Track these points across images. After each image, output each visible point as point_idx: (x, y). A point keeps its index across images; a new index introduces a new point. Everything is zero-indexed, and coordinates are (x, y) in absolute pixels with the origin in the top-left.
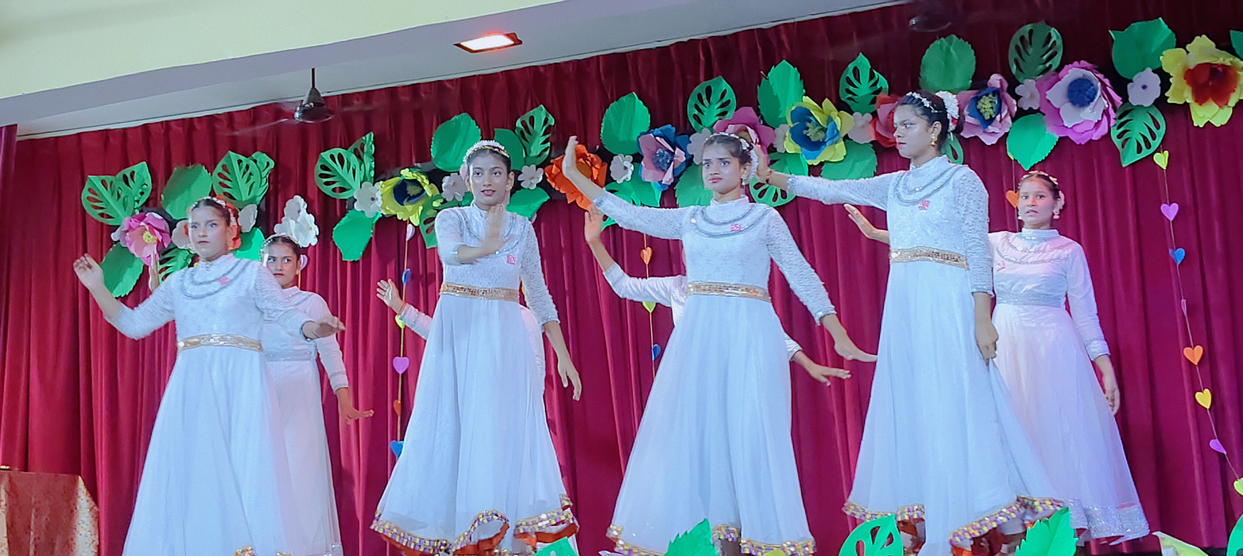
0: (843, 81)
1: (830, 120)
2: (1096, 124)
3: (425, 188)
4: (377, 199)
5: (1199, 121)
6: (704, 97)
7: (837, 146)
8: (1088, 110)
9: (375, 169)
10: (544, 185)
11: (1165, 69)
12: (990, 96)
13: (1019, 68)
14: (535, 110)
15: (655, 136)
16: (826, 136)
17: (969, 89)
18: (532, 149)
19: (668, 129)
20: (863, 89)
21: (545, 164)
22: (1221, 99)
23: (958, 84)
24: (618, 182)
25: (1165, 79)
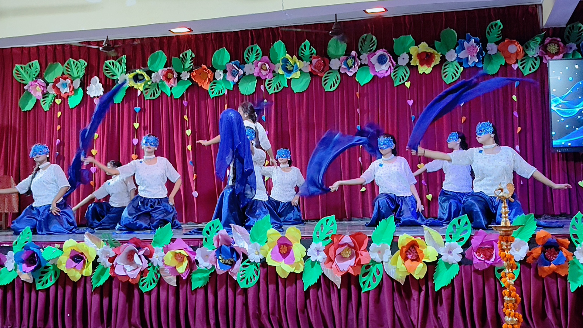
0: (300, 49)
1: (295, 63)
2: (386, 71)
3: (145, 77)
4: (127, 80)
5: (421, 72)
6: (250, 51)
7: (297, 72)
8: (384, 66)
9: (126, 69)
10: (190, 79)
11: (411, 53)
12: (351, 58)
13: (361, 49)
14: (188, 51)
15: (232, 64)
16: (294, 69)
17: (344, 56)
18: (186, 65)
19: (237, 62)
20: (307, 53)
21: (191, 71)
22: (429, 64)
23: (340, 54)
24: (218, 79)
25: (410, 57)
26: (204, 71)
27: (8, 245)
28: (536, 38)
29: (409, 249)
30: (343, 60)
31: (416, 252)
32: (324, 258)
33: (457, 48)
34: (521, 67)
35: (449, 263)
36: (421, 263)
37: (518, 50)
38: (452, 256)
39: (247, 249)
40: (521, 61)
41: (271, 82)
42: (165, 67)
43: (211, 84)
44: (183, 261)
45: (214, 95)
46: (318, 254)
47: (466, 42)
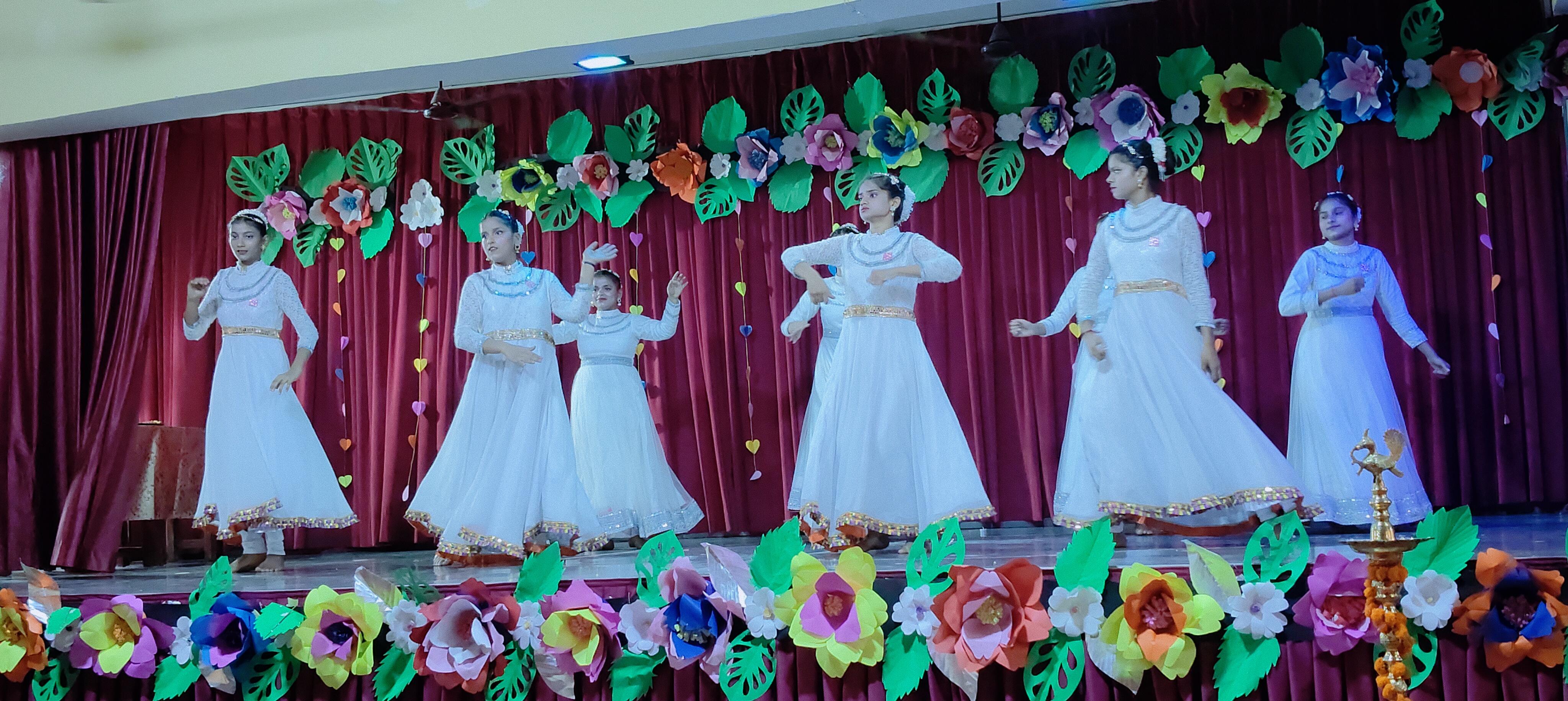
0: (920, 93)
1: (908, 128)
3: (541, 177)
4: (498, 186)
5: (1232, 139)
6: (796, 103)
7: (914, 152)
8: (1135, 127)
9: (496, 158)
10: (649, 178)
11: (1204, 93)
12: (1051, 112)
13: (1076, 86)
14: (642, 109)
15: (751, 138)
16: (904, 144)
17: (1032, 106)
18: (639, 144)
19: (763, 132)
20: (938, 101)
21: (650, 159)
22: (1252, 120)
23: (1022, 101)
24: (717, 178)
25: (1204, 101)
26: (684, 157)
27: (178, 603)
28: (1532, 44)
29: (1150, 603)
30: (1029, 118)
31: (1168, 610)
32: (934, 628)
33: (1324, 77)
34: (1495, 120)
35: (1255, 639)
36: (1179, 639)
37: (1485, 75)
38: (1261, 617)
39: (743, 605)
40: (1496, 104)
41: (849, 179)
42: (589, 151)
43: (702, 189)
44: (587, 638)
45: (709, 215)
46: (920, 618)
47: (1347, 58)
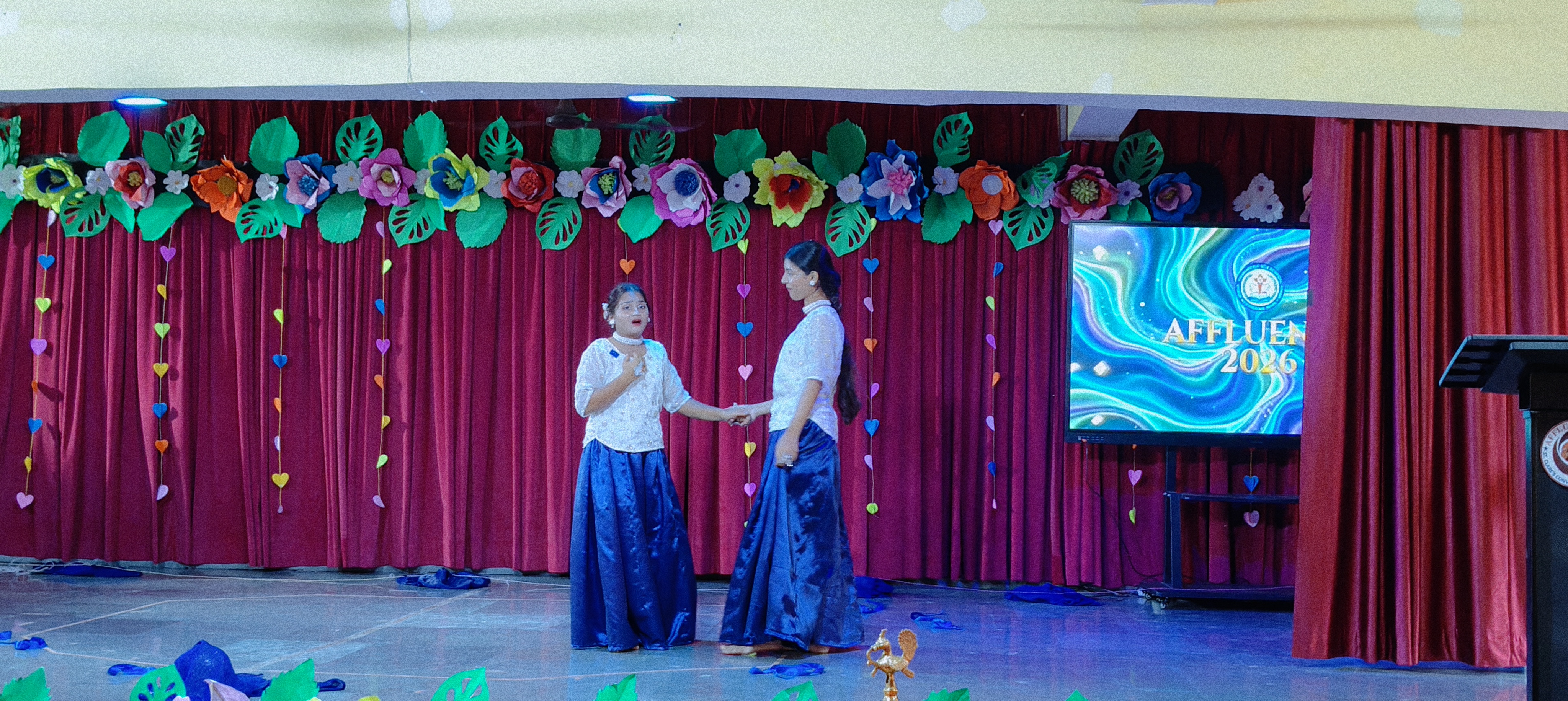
0: (483, 138)
1: (468, 173)
2: (695, 212)
3: (69, 179)
4: (19, 182)
5: (777, 221)
6: (353, 132)
7: (473, 197)
8: (689, 199)
9: (19, 153)
10: (188, 191)
11: (756, 174)
12: (611, 175)
13: (637, 153)
14: (189, 120)
15: (302, 162)
16: (463, 187)
17: (592, 166)
18: (180, 154)
19: (315, 158)
20: (501, 149)
21: (192, 172)
22: (797, 207)
23: (584, 160)
24: (264, 199)
25: (754, 183)
26: (228, 175)
28: (1047, 166)
30: (589, 178)
33: (864, 173)
34: (1009, 231)
37: (1004, 188)
40: (1011, 216)
41: (404, 216)
42: (124, 156)
43: (245, 209)
45: (251, 235)
47: (885, 160)
